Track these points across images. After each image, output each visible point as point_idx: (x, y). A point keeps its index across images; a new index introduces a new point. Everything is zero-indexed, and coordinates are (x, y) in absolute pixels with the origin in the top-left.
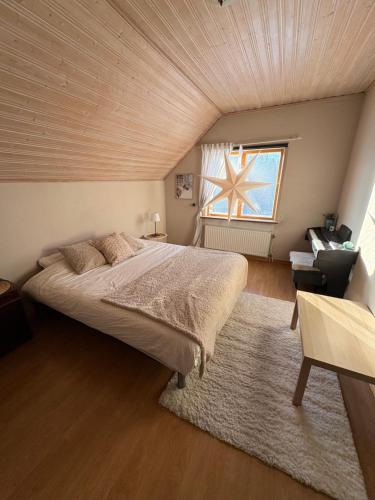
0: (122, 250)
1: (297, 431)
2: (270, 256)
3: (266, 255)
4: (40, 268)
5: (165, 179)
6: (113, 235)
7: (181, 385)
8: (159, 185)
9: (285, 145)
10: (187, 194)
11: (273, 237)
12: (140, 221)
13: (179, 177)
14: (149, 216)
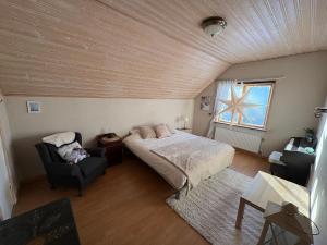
0: (165, 132)
1: (232, 237)
2: (260, 153)
3: (257, 151)
4: (130, 134)
5: (195, 99)
6: (162, 125)
7: (177, 198)
8: (191, 102)
9: (274, 82)
10: (207, 108)
11: (262, 140)
12: (177, 120)
13: (203, 98)
14: (182, 118)
